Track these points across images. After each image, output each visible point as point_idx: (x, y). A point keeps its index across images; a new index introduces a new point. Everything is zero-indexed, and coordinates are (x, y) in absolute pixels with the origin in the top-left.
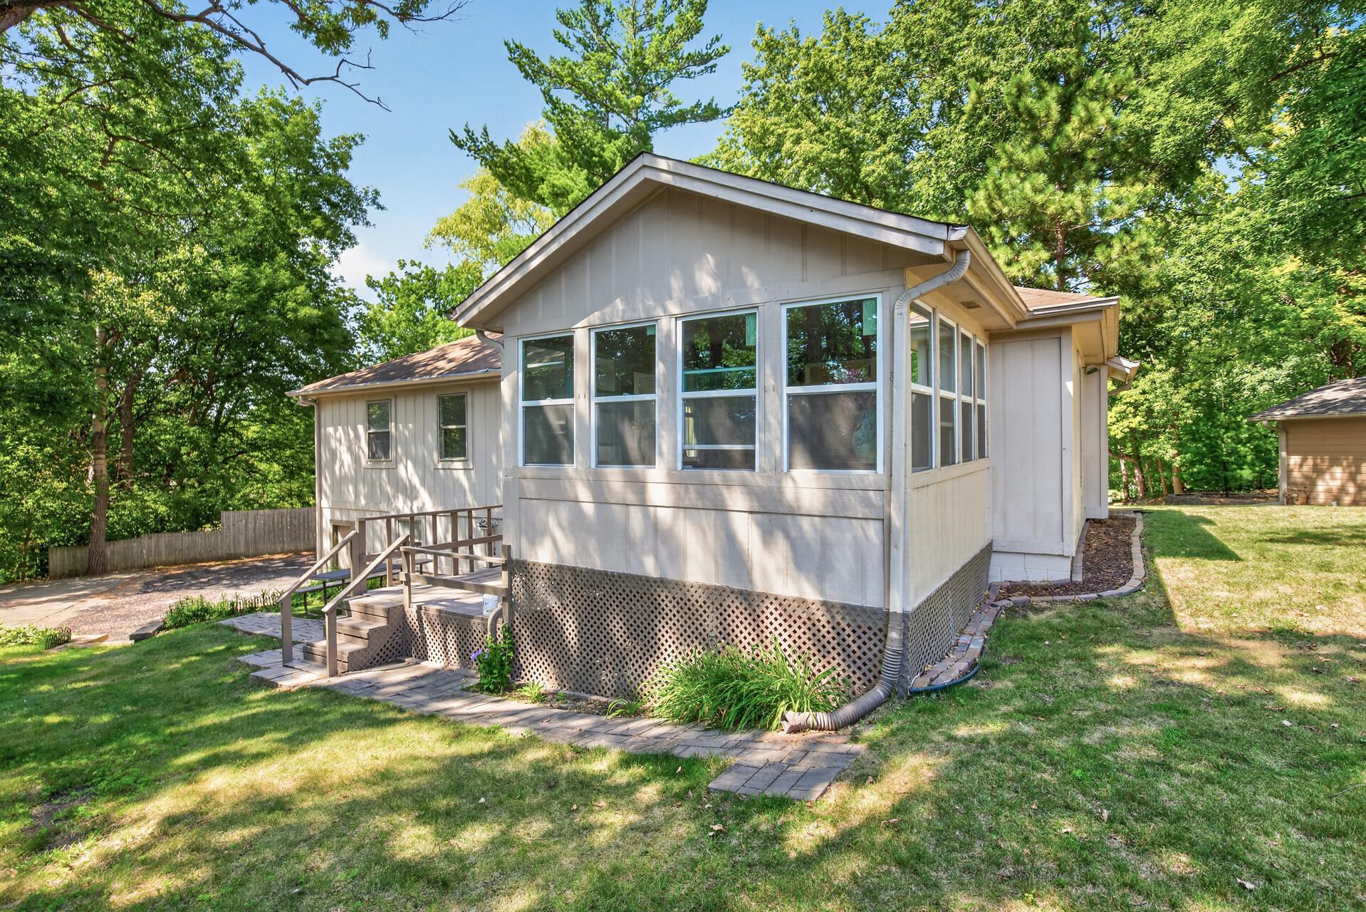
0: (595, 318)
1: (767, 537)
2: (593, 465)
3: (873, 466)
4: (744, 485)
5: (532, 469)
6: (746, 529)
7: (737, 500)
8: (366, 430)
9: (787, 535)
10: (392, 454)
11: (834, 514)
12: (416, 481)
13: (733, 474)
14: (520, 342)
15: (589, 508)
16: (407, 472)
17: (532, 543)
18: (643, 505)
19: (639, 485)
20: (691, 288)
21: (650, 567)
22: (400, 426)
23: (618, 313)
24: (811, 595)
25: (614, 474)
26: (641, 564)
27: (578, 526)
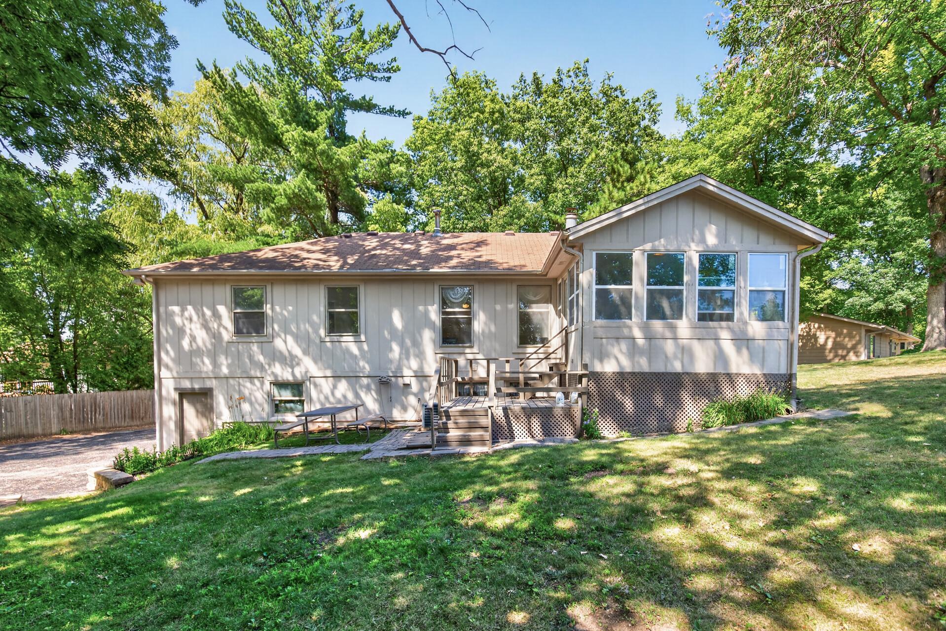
0: (648, 246)
1: (739, 350)
2: (645, 319)
3: (783, 320)
4: (729, 328)
5: (601, 322)
6: (728, 347)
7: (725, 335)
8: (230, 310)
9: (748, 348)
10: (268, 330)
11: (769, 339)
12: (297, 351)
13: (724, 324)
14: (594, 253)
15: (641, 342)
16: (285, 344)
17: (601, 360)
18: (675, 338)
19: (673, 328)
20: (703, 240)
21: (678, 367)
22: (277, 308)
23: (663, 246)
24: (758, 372)
25: (657, 325)
26: (672, 365)
27: (634, 351)
